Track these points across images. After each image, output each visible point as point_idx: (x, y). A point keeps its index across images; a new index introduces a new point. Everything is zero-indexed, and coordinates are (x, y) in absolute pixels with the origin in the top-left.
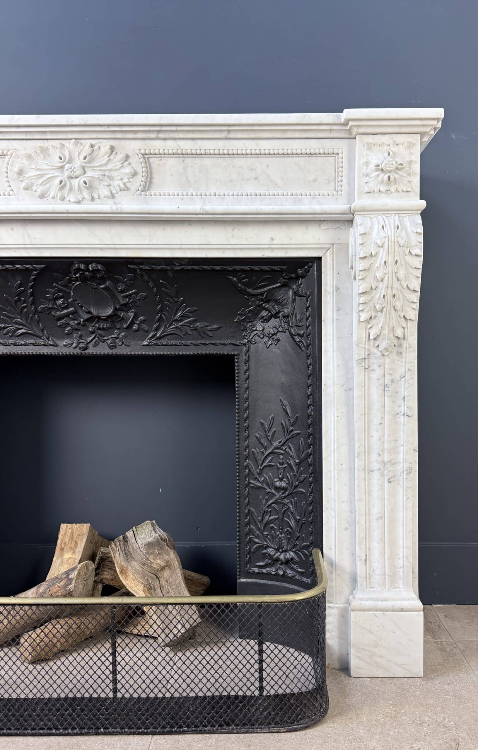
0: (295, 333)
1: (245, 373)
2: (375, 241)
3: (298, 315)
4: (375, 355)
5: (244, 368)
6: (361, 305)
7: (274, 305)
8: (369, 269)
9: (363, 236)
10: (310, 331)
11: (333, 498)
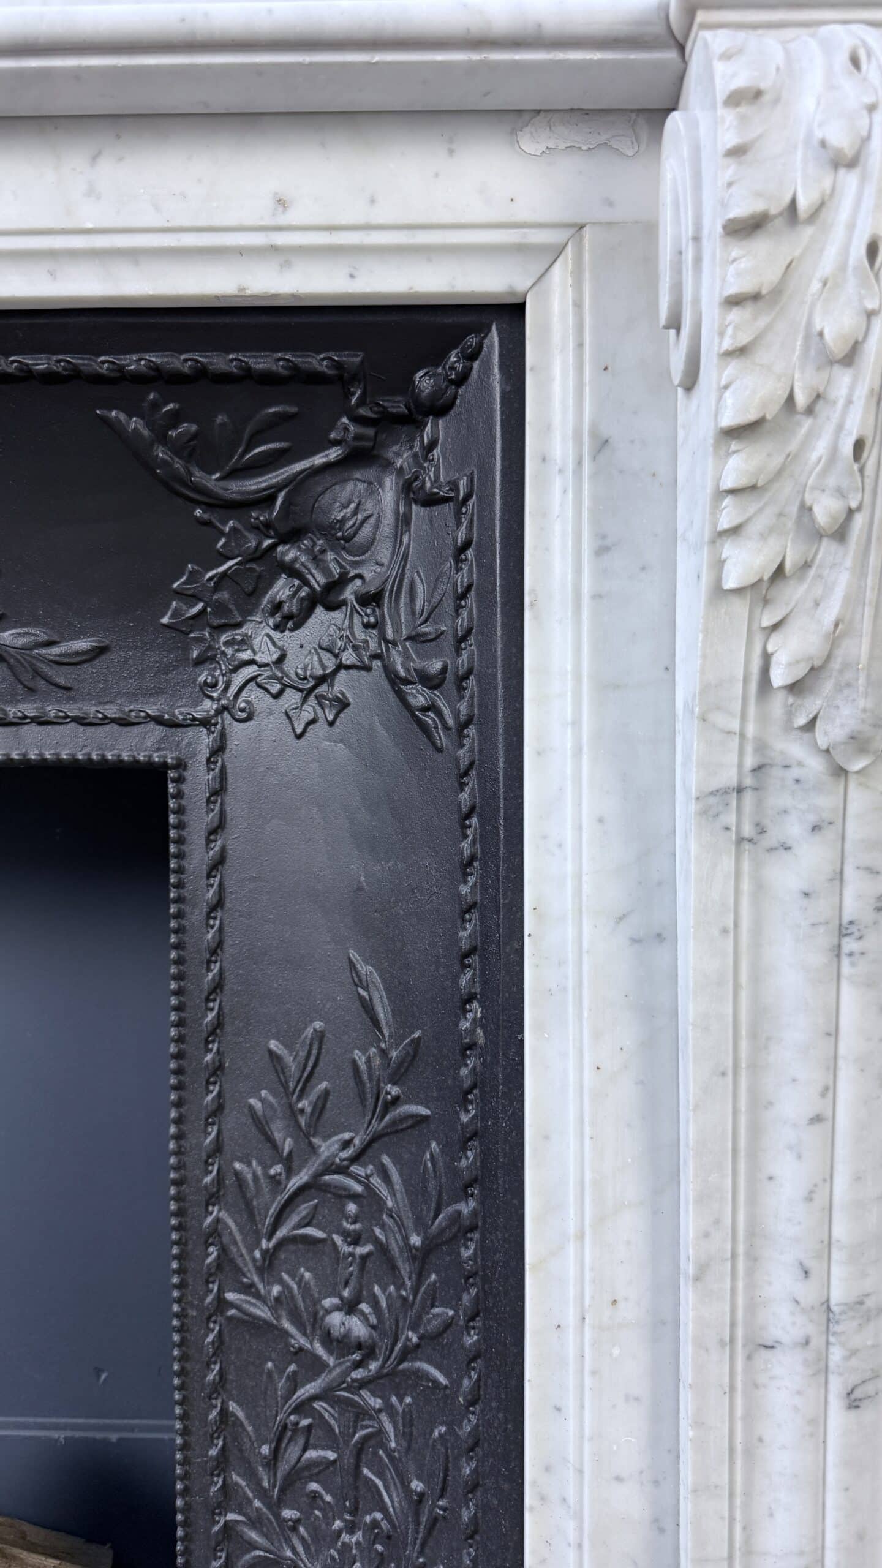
0: (407, 670)
1: (208, 841)
2: (810, 134)
3: (420, 588)
4: (795, 772)
5: (200, 820)
6: (728, 501)
7: (323, 551)
8: (777, 292)
9: (742, 109)
10: (471, 657)
11: (571, 1458)
